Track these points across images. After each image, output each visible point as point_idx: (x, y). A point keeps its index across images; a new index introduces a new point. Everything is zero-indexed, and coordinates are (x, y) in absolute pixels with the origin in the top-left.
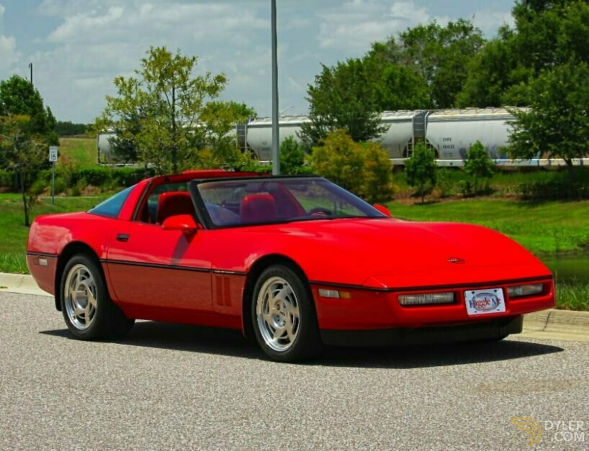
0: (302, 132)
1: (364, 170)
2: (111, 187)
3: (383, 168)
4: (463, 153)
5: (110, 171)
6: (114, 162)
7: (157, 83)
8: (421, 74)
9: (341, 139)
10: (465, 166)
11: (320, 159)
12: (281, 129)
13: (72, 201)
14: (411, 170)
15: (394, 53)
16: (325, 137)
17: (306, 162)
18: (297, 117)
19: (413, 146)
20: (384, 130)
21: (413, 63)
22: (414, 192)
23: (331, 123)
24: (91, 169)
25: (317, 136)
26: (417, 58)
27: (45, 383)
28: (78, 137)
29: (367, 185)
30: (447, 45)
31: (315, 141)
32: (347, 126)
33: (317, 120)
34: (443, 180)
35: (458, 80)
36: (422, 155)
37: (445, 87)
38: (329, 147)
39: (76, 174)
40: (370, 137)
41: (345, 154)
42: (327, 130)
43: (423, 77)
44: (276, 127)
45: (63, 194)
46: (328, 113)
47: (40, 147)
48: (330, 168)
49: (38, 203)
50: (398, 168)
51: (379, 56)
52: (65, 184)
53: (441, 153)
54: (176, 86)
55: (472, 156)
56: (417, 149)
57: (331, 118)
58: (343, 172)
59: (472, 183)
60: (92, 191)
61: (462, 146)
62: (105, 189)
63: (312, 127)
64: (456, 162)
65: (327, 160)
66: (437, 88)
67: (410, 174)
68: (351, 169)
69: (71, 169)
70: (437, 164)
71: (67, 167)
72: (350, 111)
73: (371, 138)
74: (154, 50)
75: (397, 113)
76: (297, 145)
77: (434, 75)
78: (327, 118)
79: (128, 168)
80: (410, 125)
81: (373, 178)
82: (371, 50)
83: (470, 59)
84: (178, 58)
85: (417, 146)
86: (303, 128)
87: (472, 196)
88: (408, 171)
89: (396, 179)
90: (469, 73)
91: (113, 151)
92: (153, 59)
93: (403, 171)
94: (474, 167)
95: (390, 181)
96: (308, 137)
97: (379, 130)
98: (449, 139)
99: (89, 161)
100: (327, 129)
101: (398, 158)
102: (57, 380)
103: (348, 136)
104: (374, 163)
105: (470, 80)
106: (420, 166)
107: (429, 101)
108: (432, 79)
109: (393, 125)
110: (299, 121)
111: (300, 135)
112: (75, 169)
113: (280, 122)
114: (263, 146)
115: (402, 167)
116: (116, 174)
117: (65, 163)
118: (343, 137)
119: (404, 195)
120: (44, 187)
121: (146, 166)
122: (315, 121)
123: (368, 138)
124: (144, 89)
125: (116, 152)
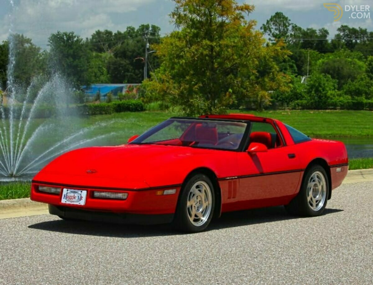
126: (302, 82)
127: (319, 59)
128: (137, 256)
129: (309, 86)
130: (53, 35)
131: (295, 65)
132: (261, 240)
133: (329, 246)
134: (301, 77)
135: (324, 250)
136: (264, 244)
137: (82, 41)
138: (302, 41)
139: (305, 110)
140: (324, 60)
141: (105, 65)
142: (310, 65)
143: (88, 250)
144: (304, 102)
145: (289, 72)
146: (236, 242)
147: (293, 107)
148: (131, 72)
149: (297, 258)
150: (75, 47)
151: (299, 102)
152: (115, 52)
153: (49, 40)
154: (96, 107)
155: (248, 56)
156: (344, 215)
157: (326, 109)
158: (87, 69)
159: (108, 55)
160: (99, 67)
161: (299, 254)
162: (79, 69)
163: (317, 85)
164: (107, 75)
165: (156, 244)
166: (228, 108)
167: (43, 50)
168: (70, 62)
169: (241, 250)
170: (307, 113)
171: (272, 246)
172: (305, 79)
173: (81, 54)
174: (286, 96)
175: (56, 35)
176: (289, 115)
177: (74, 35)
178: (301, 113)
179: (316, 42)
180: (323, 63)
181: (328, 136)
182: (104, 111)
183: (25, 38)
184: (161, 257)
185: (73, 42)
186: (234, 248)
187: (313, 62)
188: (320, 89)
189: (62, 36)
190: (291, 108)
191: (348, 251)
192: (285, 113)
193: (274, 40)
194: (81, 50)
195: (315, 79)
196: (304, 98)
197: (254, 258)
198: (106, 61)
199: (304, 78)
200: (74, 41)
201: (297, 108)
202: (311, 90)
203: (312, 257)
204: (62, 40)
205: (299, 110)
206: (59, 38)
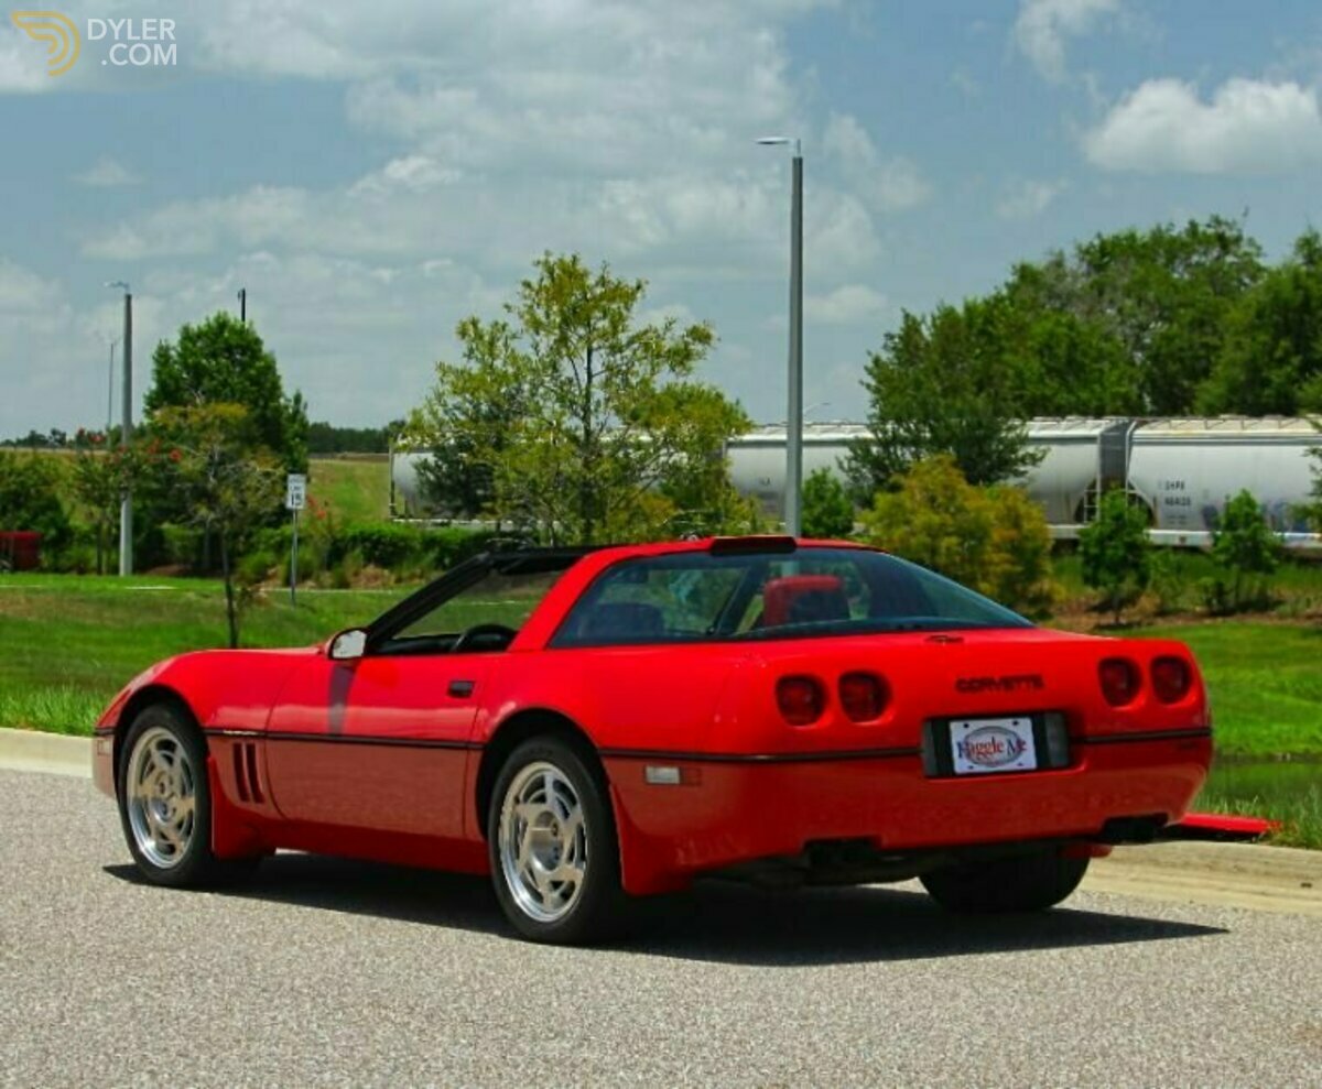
0: (850, 460)
1: (989, 548)
2: (418, 571)
3: (1030, 545)
4: (1209, 517)
5: (418, 535)
6: (428, 515)
7: (553, 338)
8: (1119, 338)
9: (942, 477)
10: (1215, 545)
11: (893, 518)
12: (806, 451)
13: (334, 600)
14: (1094, 551)
15: (1060, 288)
16: (905, 471)
17: (858, 526)
18: (839, 425)
19: (1098, 498)
20: (1035, 460)
21: (1102, 312)
22: (1097, 602)
23: (916, 441)
24: (376, 529)
25: (884, 469)
26: (1112, 303)
27: (324, 996)
28: (344, 458)
29: (995, 581)
30: (1179, 274)
31: (879, 482)
32: (951, 449)
33: (885, 432)
34: (1164, 575)
35: (1202, 352)
36: (1118, 518)
37: (1173, 367)
38: (912, 494)
39: (343, 540)
40: (1002, 474)
41: (947, 510)
42: (908, 457)
43: (1122, 345)
44: (797, 445)
45: (310, 583)
46: (910, 417)
47: (267, 475)
48: (913, 541)
49: (260, 602)
50: (1063, 546)
51: (1027, 293)
52: (316, 562)
53: (1159, 515)
54: (595, 345)
55: (1231, 525)
56: (1107, 505)
57: (917, 429)
58: (943, 550)
59: (1229, 585)
60: (376, 578)
61: (1207, 503)
62: (405, 574)
63: (874, 450)
64: (1192, 536)
65: (908, 522)
66: (1155, 370)
67: (1090, 560)
68: (961, 544)
69: (330, 528)
70: (1151, 539)
71: (319, 523)
72: (960, 414)
73: (1006, 478)
74: (552, 260)
75: (1064, 423)
76: (838, 489)
77: (1147, 341)
78: (908, 430)
79: (456, 530)
80: (1093, 450)
81: (1007, 567)
82: (1012, 279)
83: (1230, 306)
84: (603, 281)
85: (1107, 499)
86: (852, 449)
87: (1226, 612)
88: (1085, 553)
89: (1059, 572)
90: (1229, 339)
91: (426, 491)
92: (547, 282)
93: (1074, 552)
94: (1233, 549)
95: (1044, 573)
96: (864, 470)
97: (1023, 461)
98: (1180, 485)
99: (368, 512)
100: (905, 454)
101: (1063, 522)
102: (349, 990)
103: (955, 472)
104: (1013, 533)
105: (1229, 353)
106: (1113, 543)
107: (1134, 398)
108: (1143, 348)
109: (1055, 448)
110: (847, 434)
111: (846, 465)
112: (338, 528)
113: (806, 436)
114: (764, 489)
115: (1073, 543)
116: (430, 543)
117: (316, 515)
118: (945, 471)
119: (1074, 606)
120: (267, 567)
121: (499, 525)
122: (880, 435)
123: (999, 478)
124: (523, 347)
125: (432, 492)
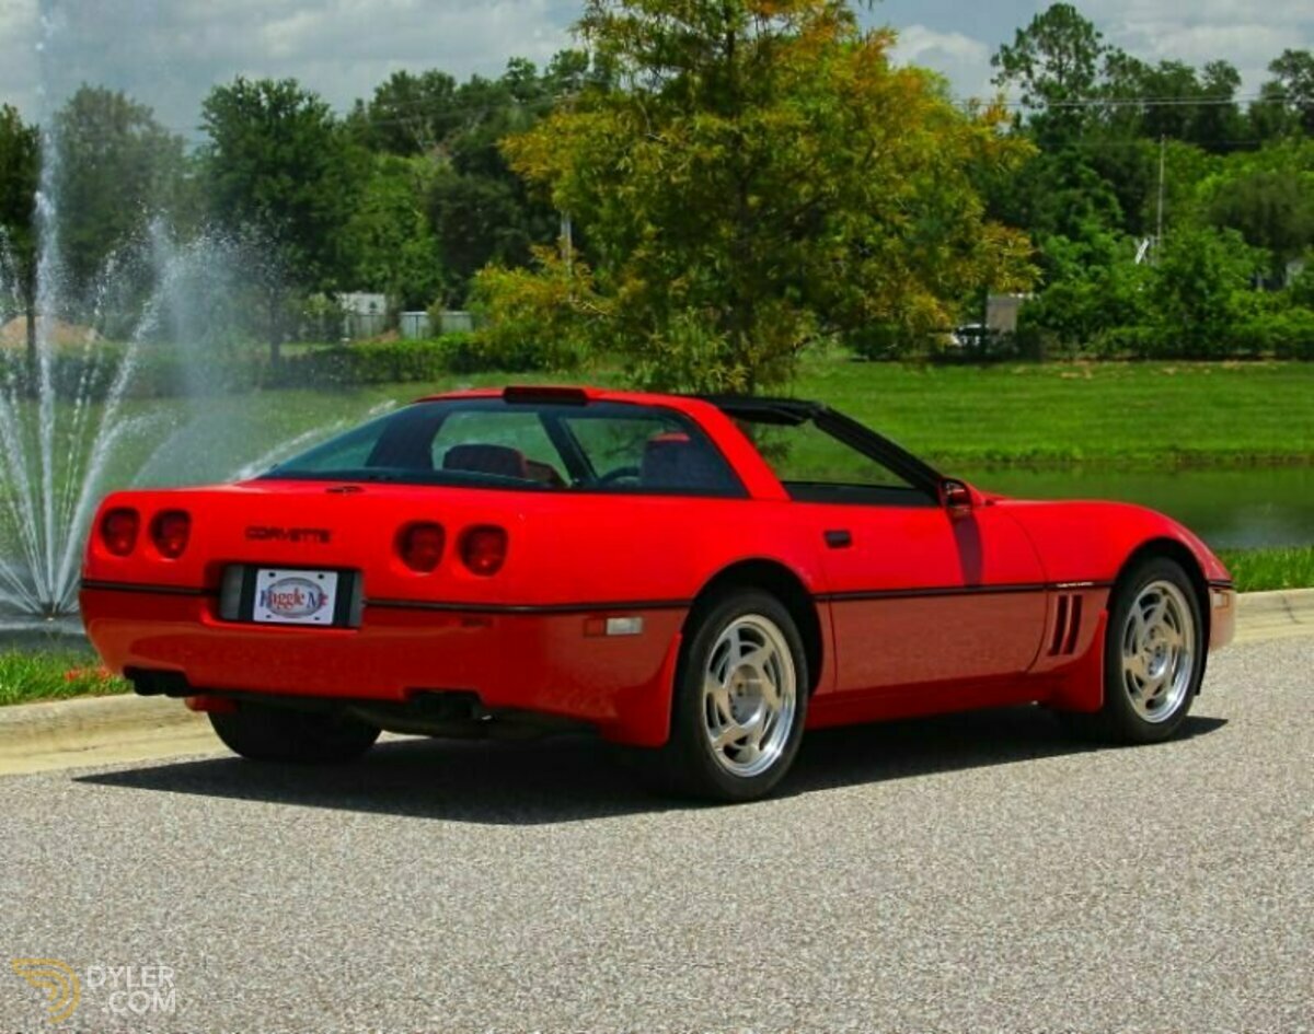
126: (1138, 259)
127: (1203, 176)
128: (350, 937)
129: (1160, 273)
130: (222, 92)
131: (1113, 199)
132: (847, 871)
133: (1104, 895)
134: (1136, 242)
135: (1080, 909)
136: (854, 886)
137: (327, 114)
138: (1142, 107)
139: (1148, 363)
140: (1221, 178)
141: (423, 200)
142: (1170, 194)
143: (167, 914)
144: (1143, 332)
145: (1092, 222)
146: (747, 880)
147: (1102, 352)
148: (517, 227)
149: (966, 946)
150: (299, 136)
151: (1121, 334)
152: (458, 154)
153: (205, 109)
154: (380, 355)
155: (874, 163)
156: (1188, 768)
157: (1222, 358)
158: (345, 219)
159: (432, 163)
160: (400, 209)
161: (980, 928)
162: (315, 215)
163: (1189, 267)
164: (429, 235)
165: (439, 889)
166: (866, 357)
167: (194, 147)
168: (283, 191)
169: (760, 914)
170: (1153, 373)
171: (882, 896)
172: (1148, 249)
173: (323, 159)
174: (1079, 312)
175: (229, 89)
176: (1088, 381)
177: (297, 91)
178: (1131, 372)
179: (1196, 112)
180: (1218, 187)
181: (1228, 459)
182: (410, 369)
183: (129, 105)
184: (441, 940)
185: (293, 116)
186: (734, 905)
187: (1181, 186)
188: (1201, 284)
189: (251, 94)
190: (1094, 355)
191: (1169, 915)
192: (1074, 375)
193: (1041, 106)
194: (324, 147)
195: (1184, 247)
196: (1141, 321)
197: (803, 943)
198: (426, 186)
199: (1146, 243)
200: (297, 114)
201: (1118, 356)
202: (1167, 288)
203: (1025, 942)
204: (254, 109)
205: (1125, 363)
206: (240, 101)
